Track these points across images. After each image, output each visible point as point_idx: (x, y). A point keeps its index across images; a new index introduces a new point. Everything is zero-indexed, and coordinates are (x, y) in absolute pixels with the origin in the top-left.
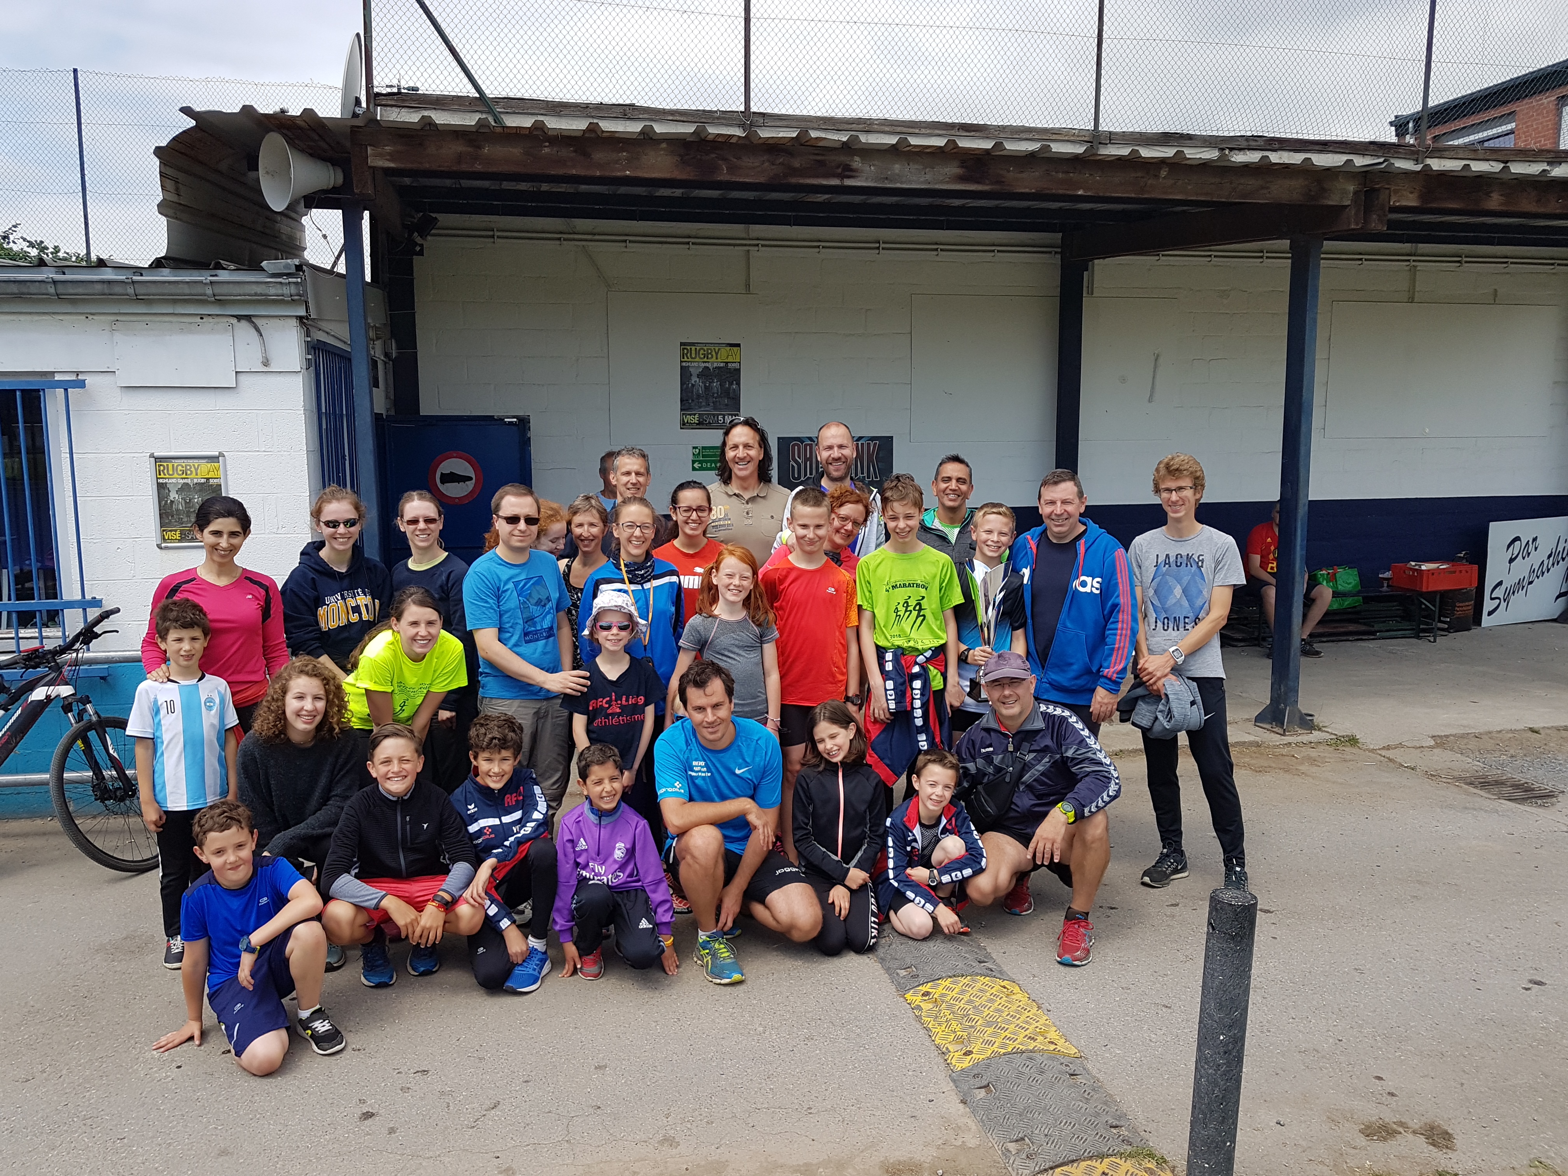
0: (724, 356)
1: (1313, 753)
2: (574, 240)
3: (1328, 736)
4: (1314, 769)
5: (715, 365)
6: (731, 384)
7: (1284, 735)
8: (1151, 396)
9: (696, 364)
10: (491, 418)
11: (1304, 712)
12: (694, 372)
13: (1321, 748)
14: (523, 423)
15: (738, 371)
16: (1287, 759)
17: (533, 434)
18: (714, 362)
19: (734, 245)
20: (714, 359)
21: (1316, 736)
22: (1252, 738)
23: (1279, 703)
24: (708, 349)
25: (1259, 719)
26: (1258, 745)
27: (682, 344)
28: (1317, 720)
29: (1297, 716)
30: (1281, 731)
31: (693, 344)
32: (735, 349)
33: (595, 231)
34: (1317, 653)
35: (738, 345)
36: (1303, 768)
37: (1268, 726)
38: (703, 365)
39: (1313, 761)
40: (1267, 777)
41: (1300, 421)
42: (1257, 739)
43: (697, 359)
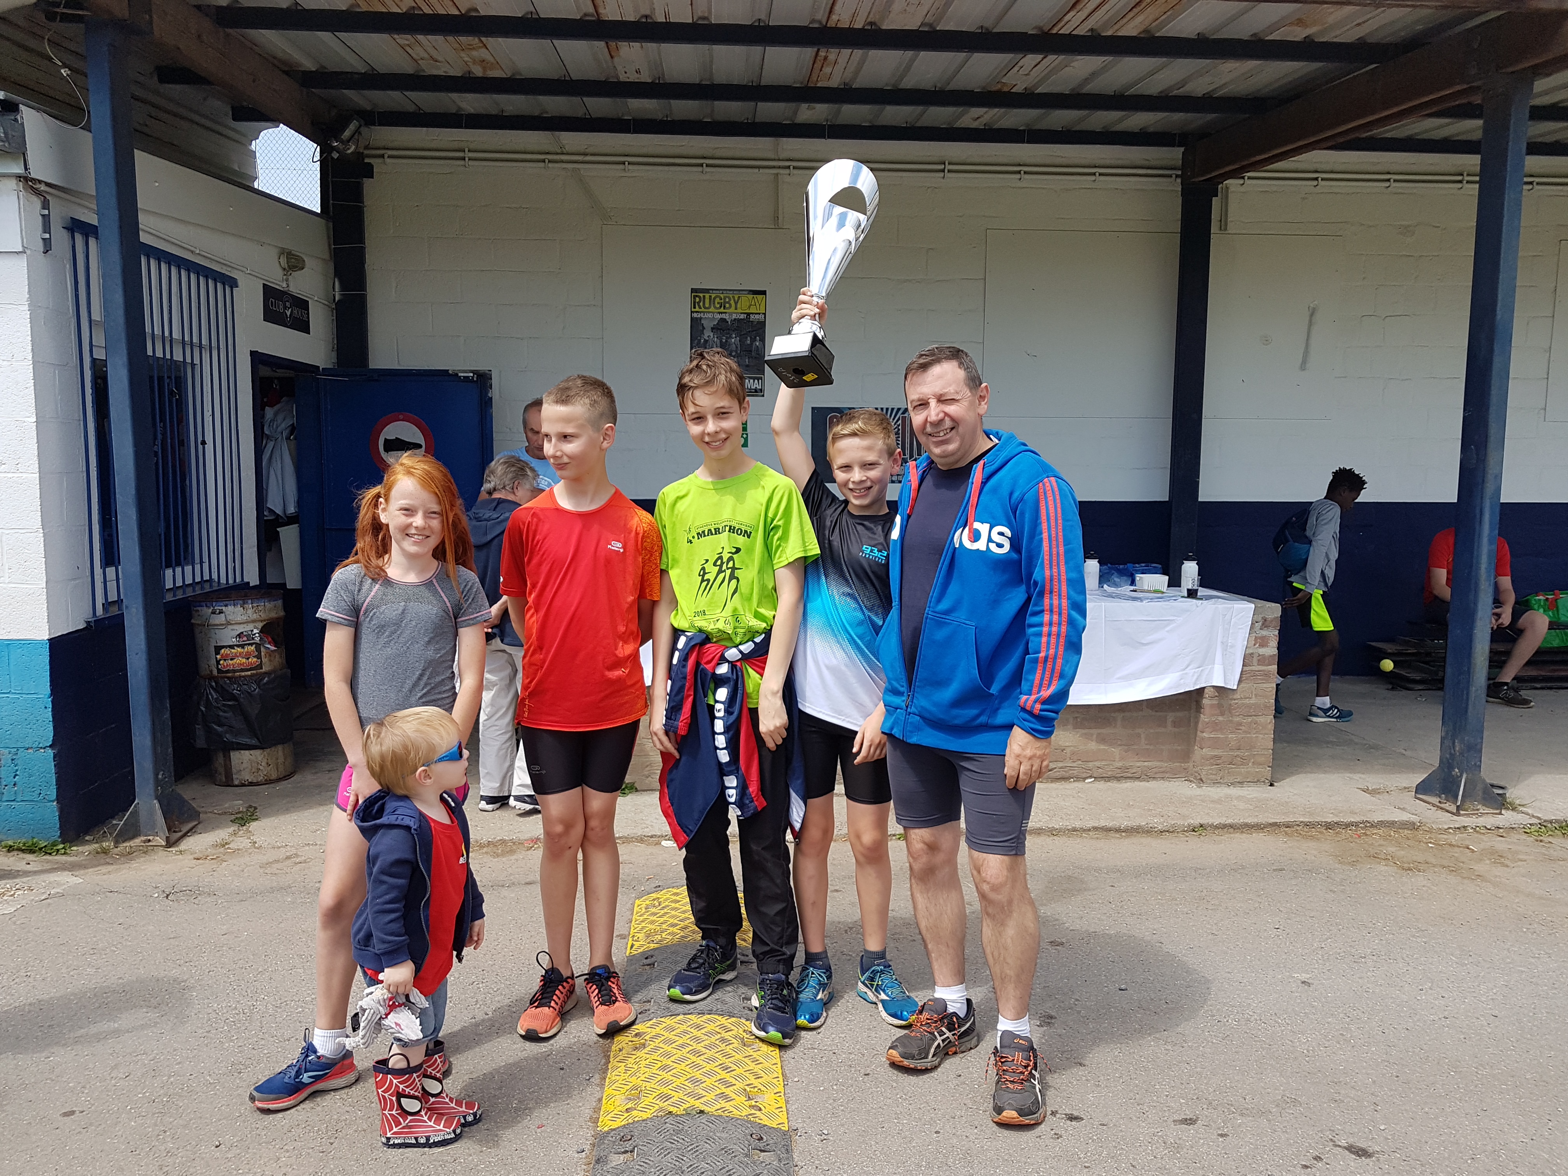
0: (744, 306)
1: (1501, 844)
2: (562, 161)
3: (1527, 820)
4: (1498, 871)
5: (734, 316)
6: (753, 340)
7: (1457, 814)
8: (1304, 362)
9: (710, 316)
10: (446, 371)
11: (1488, 781)
12: (708, 325)
13: (1514, 837)
14: (483, 380)
15: (762, 324)
16: (1457, 853)
17: (495, 393)
18: (733, 313)
19: (759, 167)
20: (732, 310)
21: (1507, 817)
22: (1405, 817)
23: (1451, 767)
24: (725, 297)
25: (1422, 789)
26: (1412, 826)
27: (693, 290)
28: (1512, 794)
29: (1480, 786)
30: (1453, 808)
31: (707, 291)
32: (760, 297)
33: (589, 150)
34: (1525, 702)
35: (764, 293)
36: (1480, 868)
37: (1435, 800)
38: (719, 316)
39: (1498, 858)
40: (1419, 880)
41: (1491, 351)
42: (1414, 818)
43: (712, 309)
